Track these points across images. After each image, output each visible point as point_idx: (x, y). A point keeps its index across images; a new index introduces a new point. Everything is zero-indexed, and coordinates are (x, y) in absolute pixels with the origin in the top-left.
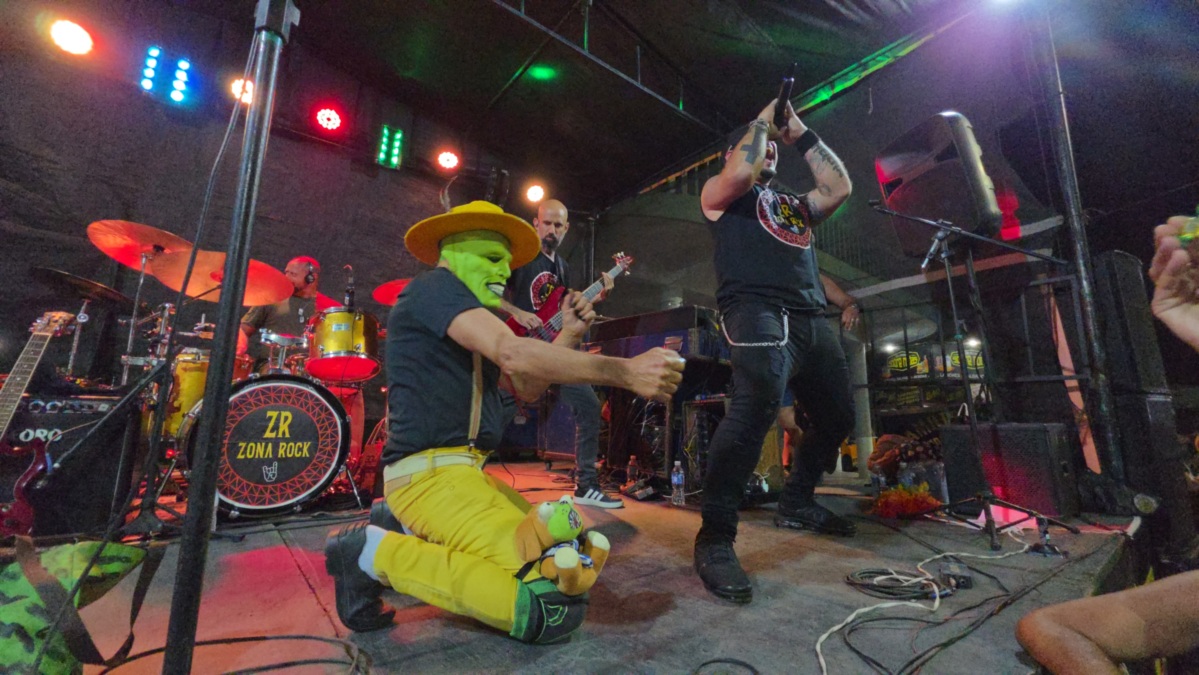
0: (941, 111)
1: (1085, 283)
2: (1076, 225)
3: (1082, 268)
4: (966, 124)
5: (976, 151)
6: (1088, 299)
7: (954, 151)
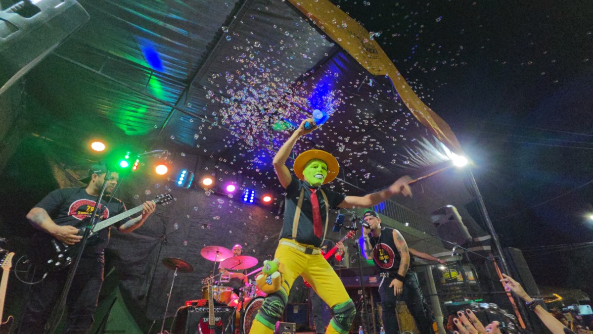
0: (447, 205)
1: (503, 259)
2: (495, 239)
3: (501, 254)
4: (455, 209)
5: (460, 218)
6: (505, 264)
7: (453, 217)
